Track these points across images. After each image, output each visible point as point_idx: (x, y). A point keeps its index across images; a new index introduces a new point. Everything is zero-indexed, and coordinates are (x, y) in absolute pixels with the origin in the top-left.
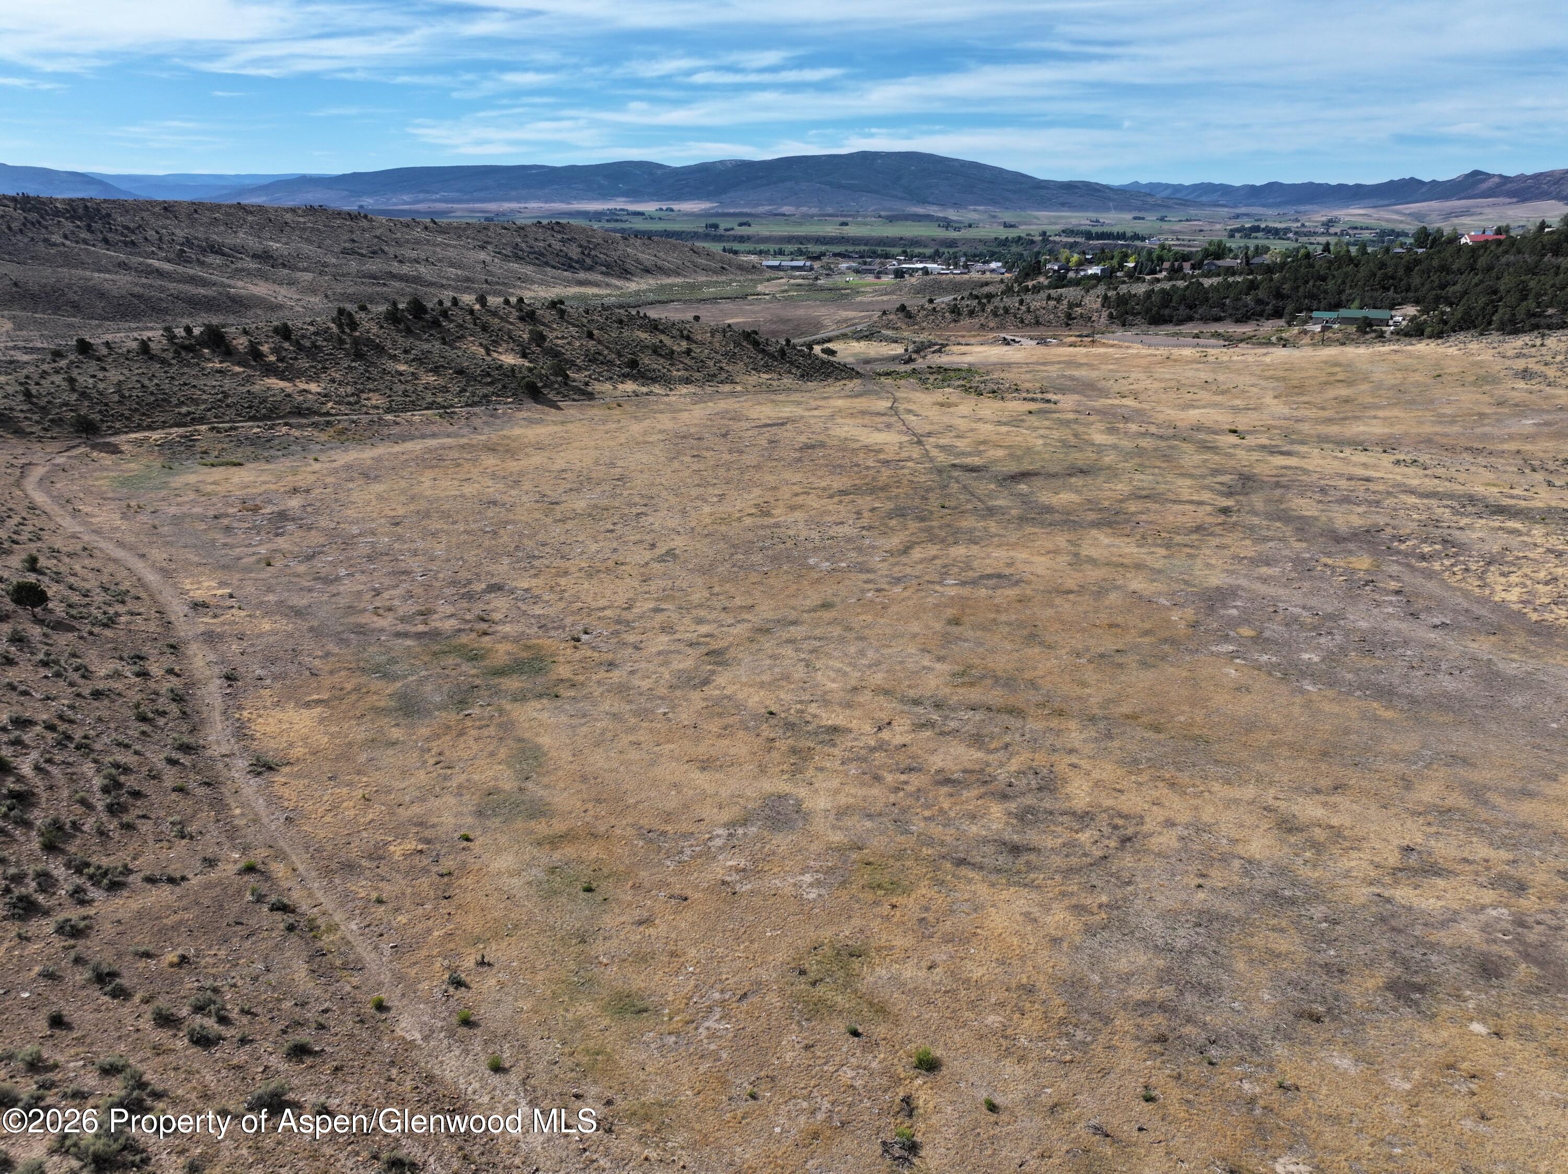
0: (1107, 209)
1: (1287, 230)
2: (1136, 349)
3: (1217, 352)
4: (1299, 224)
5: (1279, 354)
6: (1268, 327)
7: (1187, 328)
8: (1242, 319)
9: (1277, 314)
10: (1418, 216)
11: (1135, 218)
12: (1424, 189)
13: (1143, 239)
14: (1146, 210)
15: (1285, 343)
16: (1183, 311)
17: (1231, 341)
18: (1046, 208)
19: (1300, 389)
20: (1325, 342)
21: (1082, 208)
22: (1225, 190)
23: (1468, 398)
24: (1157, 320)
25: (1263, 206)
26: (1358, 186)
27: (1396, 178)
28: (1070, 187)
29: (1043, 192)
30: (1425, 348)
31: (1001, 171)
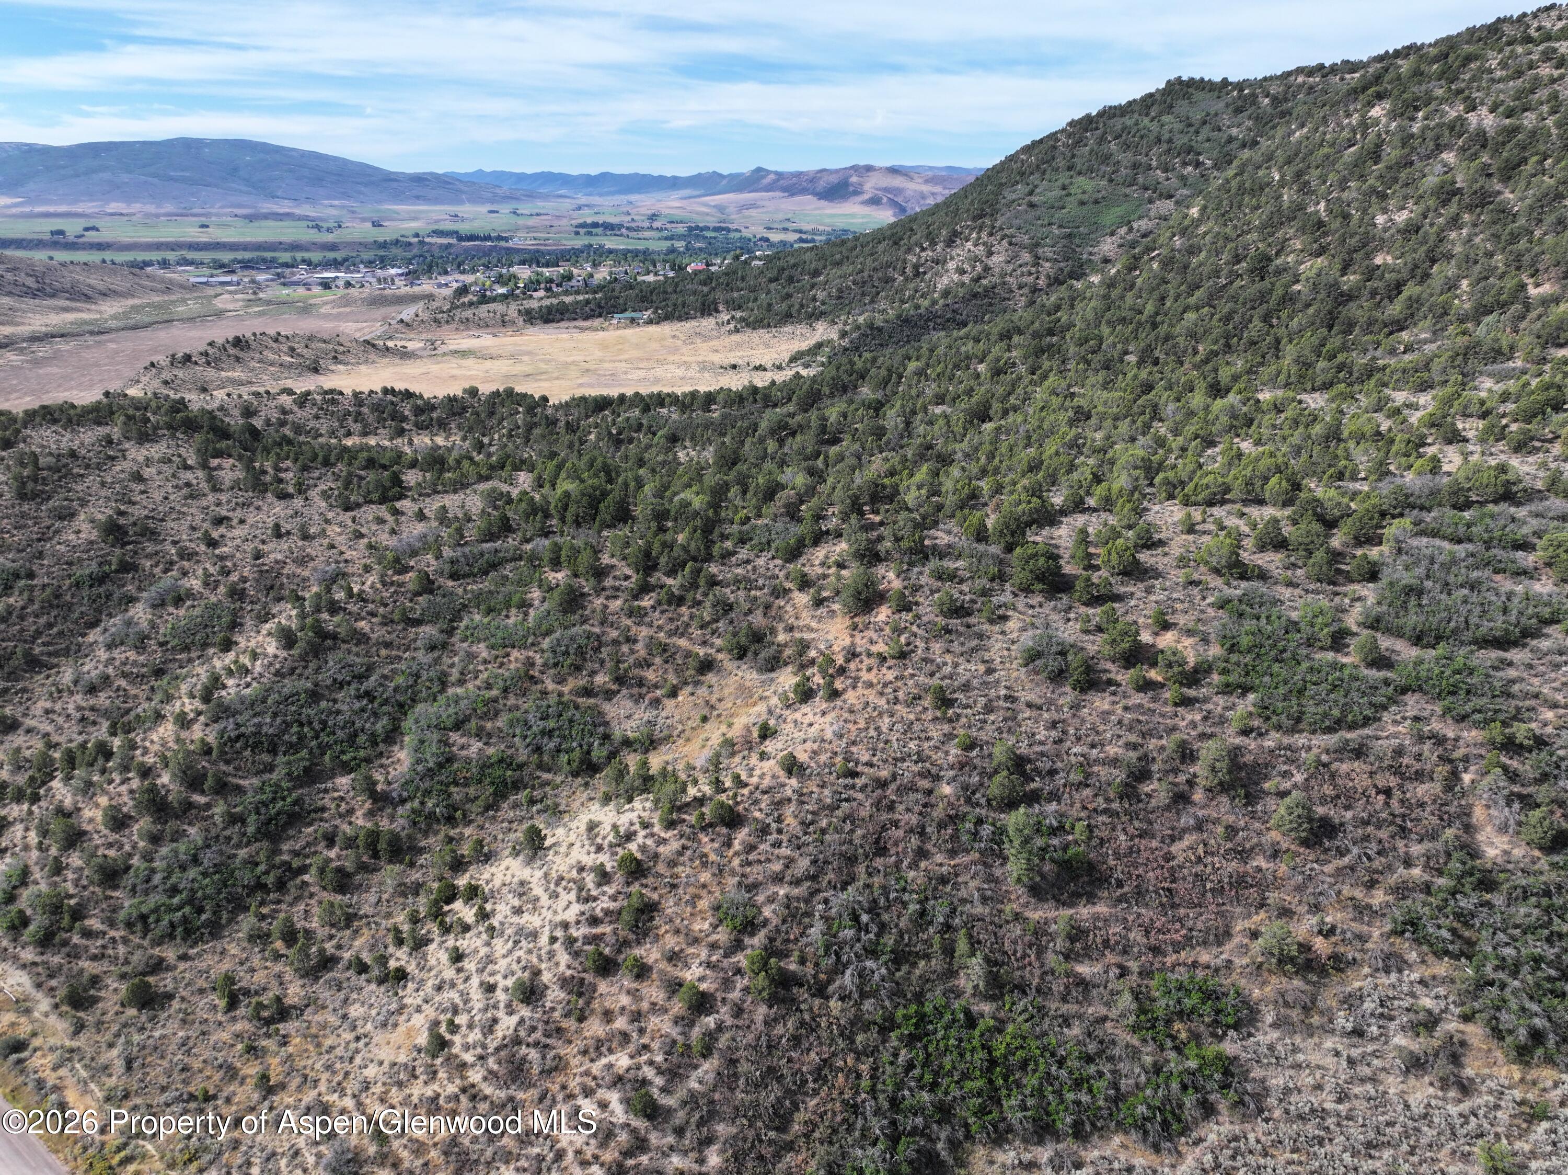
0: (461, 202)
1: (620, 226)
2: (542, 336)
3: (578, 335)
4: (629, 218)
5: (601, 334)
6: (597, 322)
7: (562, 324)
8: (586, 318)
9: (600, 315)
10: (721, 208)
11: (491, 212)
12: (724, 182)
13: (506, 239)
14: (497, 202)
15: (603, 329)
16: (558, 316)
17: (582, 329)
18: (402, 202)
19: (607, 347)
20: (618, 328)
21: (437, 201)
22: (564, 180)
23: (655, 345)
24: (547, 321)
25: (601, 195)
26: (675, 178)
27: (703, 171)
28: (420, 180)
29: (395, 185)
30: (653, 329)
31: (345, 162)
